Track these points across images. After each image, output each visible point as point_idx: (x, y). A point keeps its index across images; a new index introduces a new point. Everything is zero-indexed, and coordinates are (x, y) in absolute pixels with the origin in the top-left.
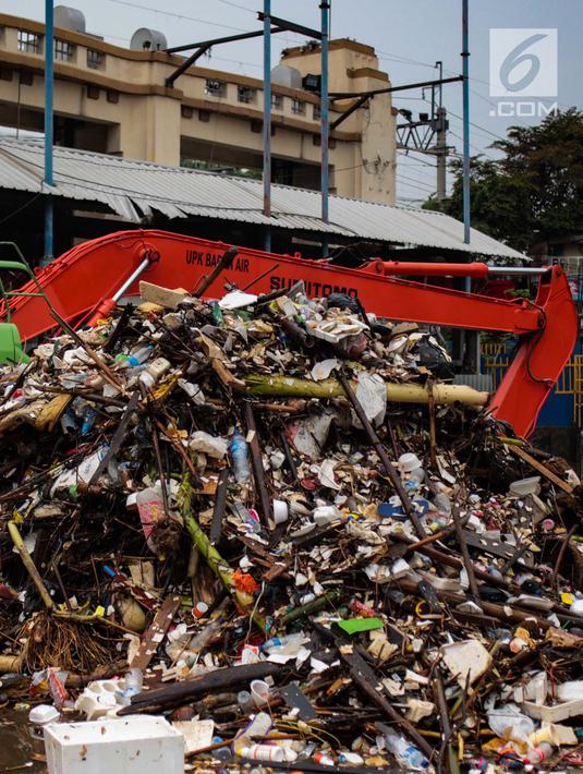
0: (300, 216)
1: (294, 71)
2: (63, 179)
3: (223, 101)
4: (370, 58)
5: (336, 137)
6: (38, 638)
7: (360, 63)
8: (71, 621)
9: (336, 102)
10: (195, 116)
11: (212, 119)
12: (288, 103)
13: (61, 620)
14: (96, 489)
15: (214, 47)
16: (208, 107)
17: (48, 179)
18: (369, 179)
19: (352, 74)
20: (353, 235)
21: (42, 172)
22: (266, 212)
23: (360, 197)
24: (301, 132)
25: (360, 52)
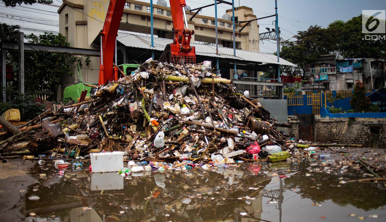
0: (227, 55)
1: (229, 16)
2: (157, 45)
3: (207, 24)
4: (250, 11)
5: (241, 34)
6: (104, 144)
7: (248, 13)
8: (113, 139)
9: (241, 24)
10: (199, 29)
11: (204, 30)
12: (226, 25)
13: (110, 139)
14: (121, 106)
15: (203, 9)
16: (203, 26)
17: (152, 46)
18: (251, 45)
19: (246, 16)
20: (242, 60)
21: (151, 44)
22: (217, 54)
23: (249, 50)
24: (230, 33)
25: (248, 10)
